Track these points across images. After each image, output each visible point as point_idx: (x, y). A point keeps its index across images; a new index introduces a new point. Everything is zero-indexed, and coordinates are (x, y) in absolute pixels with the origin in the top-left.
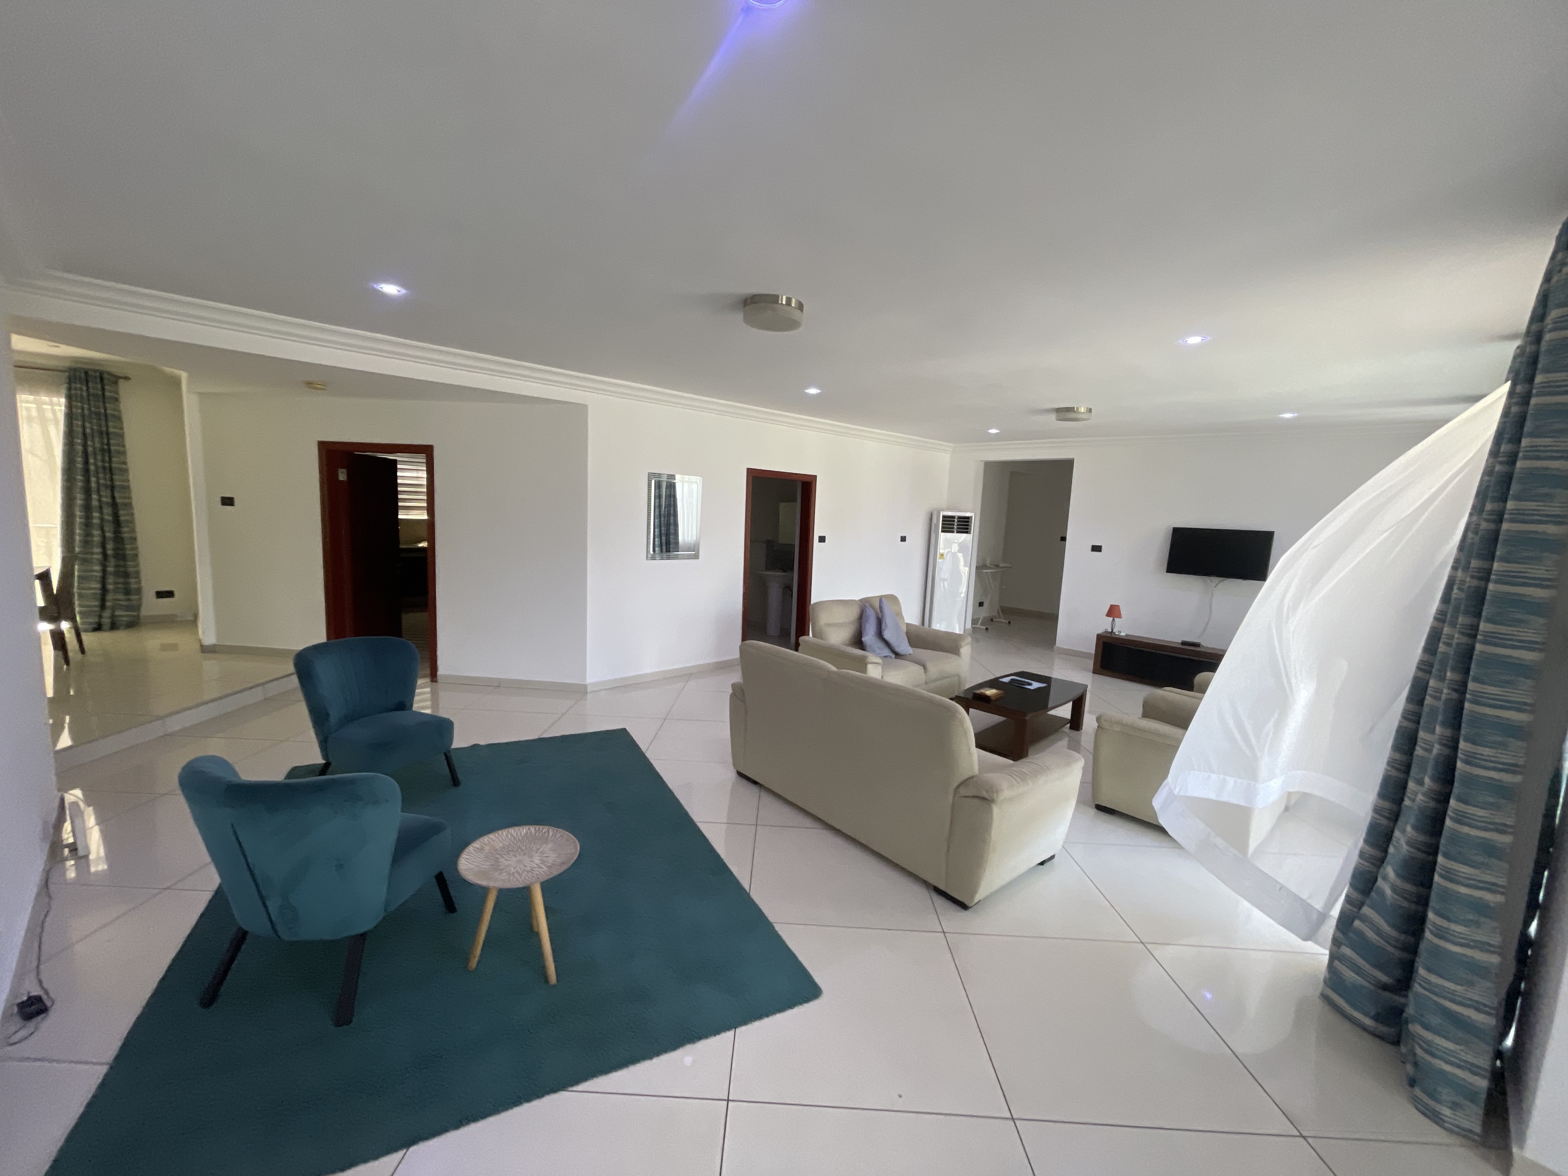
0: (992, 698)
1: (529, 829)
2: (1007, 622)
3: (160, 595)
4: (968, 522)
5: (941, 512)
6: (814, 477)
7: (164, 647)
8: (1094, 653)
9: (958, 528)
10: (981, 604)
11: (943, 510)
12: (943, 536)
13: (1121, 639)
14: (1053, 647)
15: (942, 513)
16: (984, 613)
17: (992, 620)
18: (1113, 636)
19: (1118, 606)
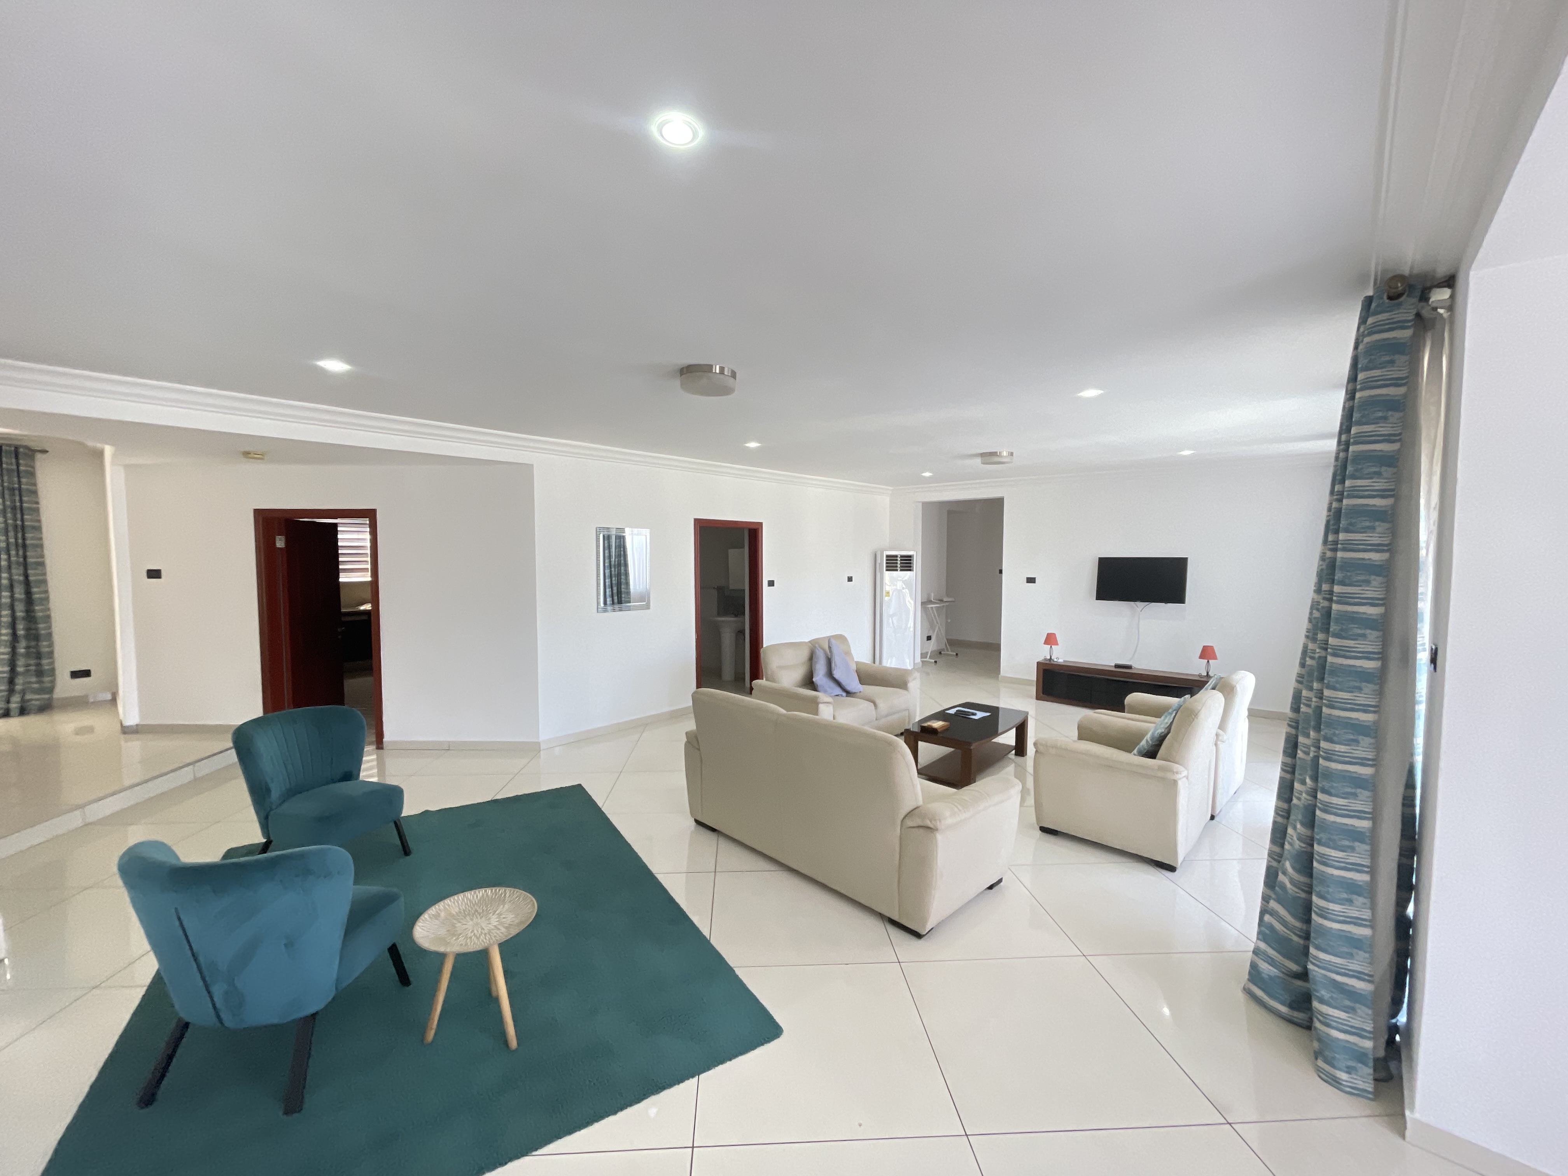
0: (939, 730)
1: (486, 891)
2: (955, 654)
3: (75, 675)
4: (910, 560)
5: (885, 552)
6: (761, 524)
7: (79, 732)
8: (1035, 679)
9: (901, 567)
10: (929, 638)
11: (886, 550)
12: (888, 575)
13: (1059, 665)
14: (998, 677)
16: (932, 646)
17: (940, 653)
18: (1052, 662)
19: (1054, 634)
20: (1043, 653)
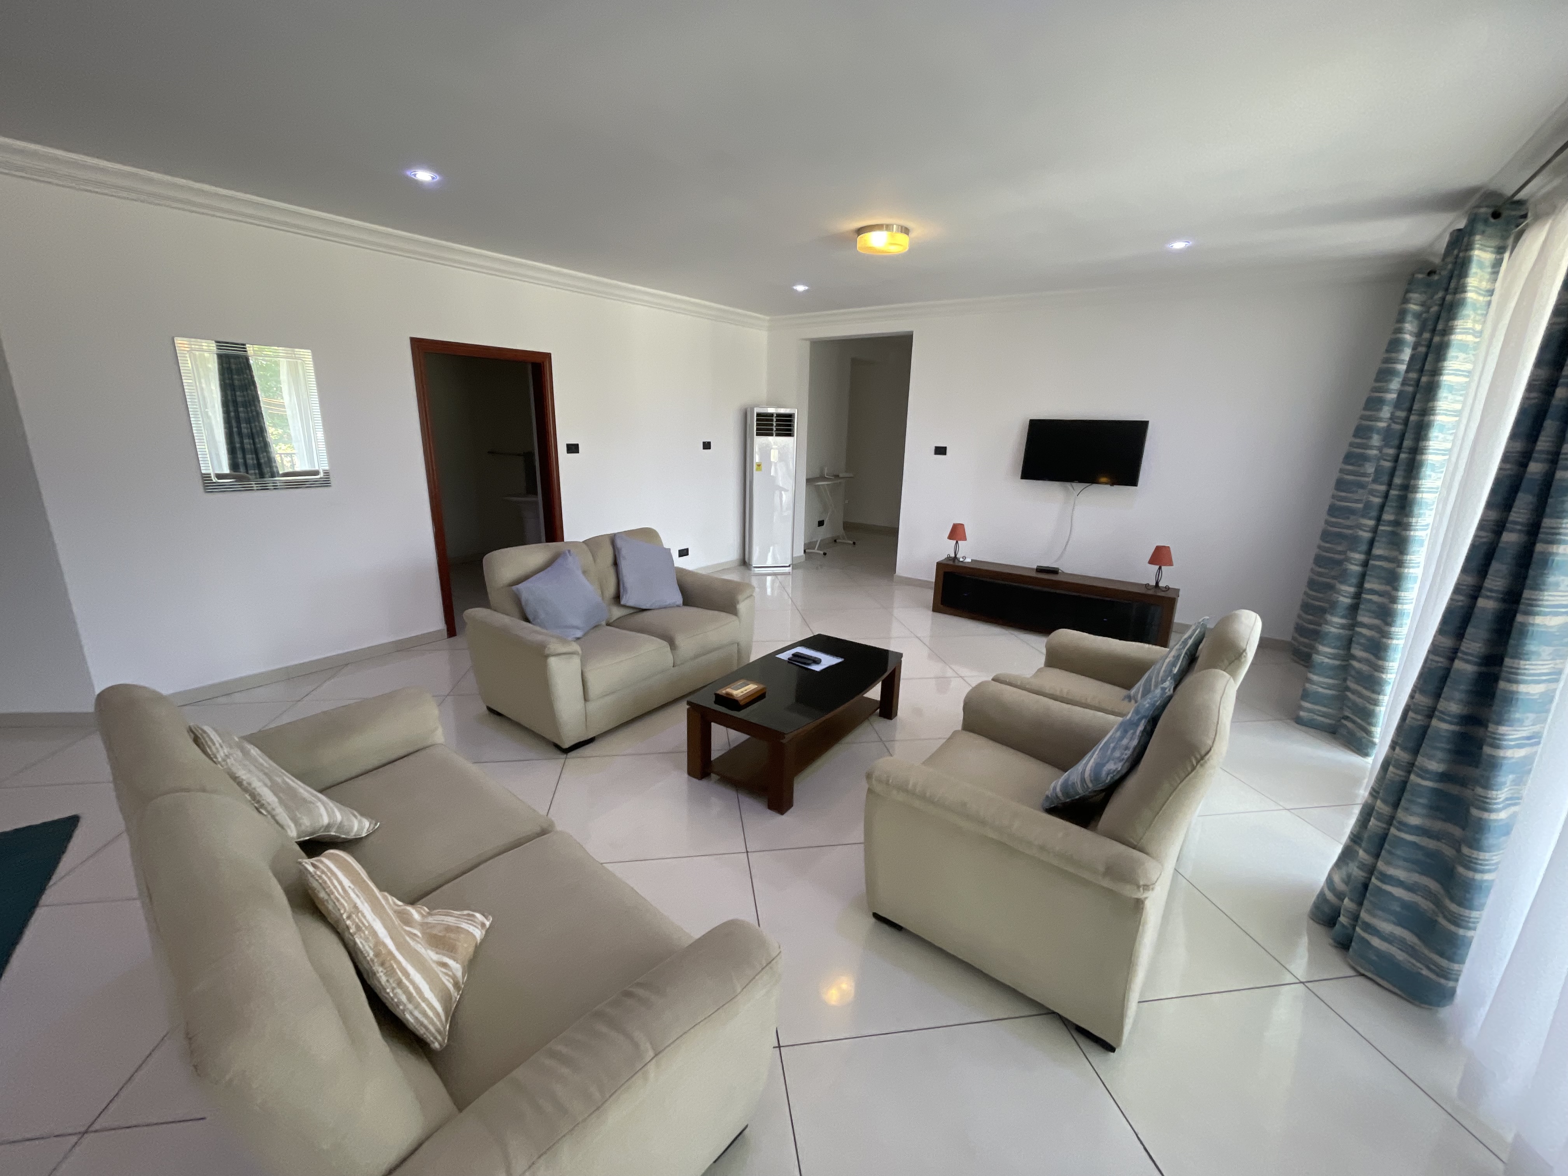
0: (750, 701)
2: (852, 542)
4: (790, 421)
5: (755, 409)
6: (548, 356)
8: (933, 584)
9: (777, 430)
10: (821, 523)
11: (758, 406)
12: (760, 441)
13: (965, 567)
15: (757, 410)
16: (823, 533)
17: (833, 542)
18: (956, 563)
19: (962, 525)
20: (945, 549)
